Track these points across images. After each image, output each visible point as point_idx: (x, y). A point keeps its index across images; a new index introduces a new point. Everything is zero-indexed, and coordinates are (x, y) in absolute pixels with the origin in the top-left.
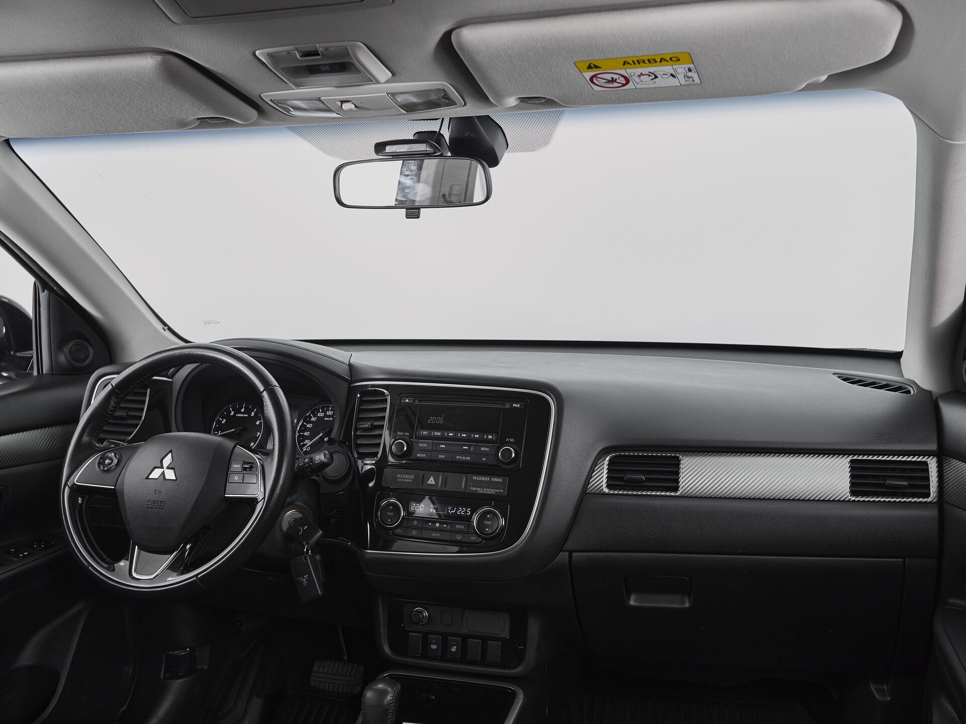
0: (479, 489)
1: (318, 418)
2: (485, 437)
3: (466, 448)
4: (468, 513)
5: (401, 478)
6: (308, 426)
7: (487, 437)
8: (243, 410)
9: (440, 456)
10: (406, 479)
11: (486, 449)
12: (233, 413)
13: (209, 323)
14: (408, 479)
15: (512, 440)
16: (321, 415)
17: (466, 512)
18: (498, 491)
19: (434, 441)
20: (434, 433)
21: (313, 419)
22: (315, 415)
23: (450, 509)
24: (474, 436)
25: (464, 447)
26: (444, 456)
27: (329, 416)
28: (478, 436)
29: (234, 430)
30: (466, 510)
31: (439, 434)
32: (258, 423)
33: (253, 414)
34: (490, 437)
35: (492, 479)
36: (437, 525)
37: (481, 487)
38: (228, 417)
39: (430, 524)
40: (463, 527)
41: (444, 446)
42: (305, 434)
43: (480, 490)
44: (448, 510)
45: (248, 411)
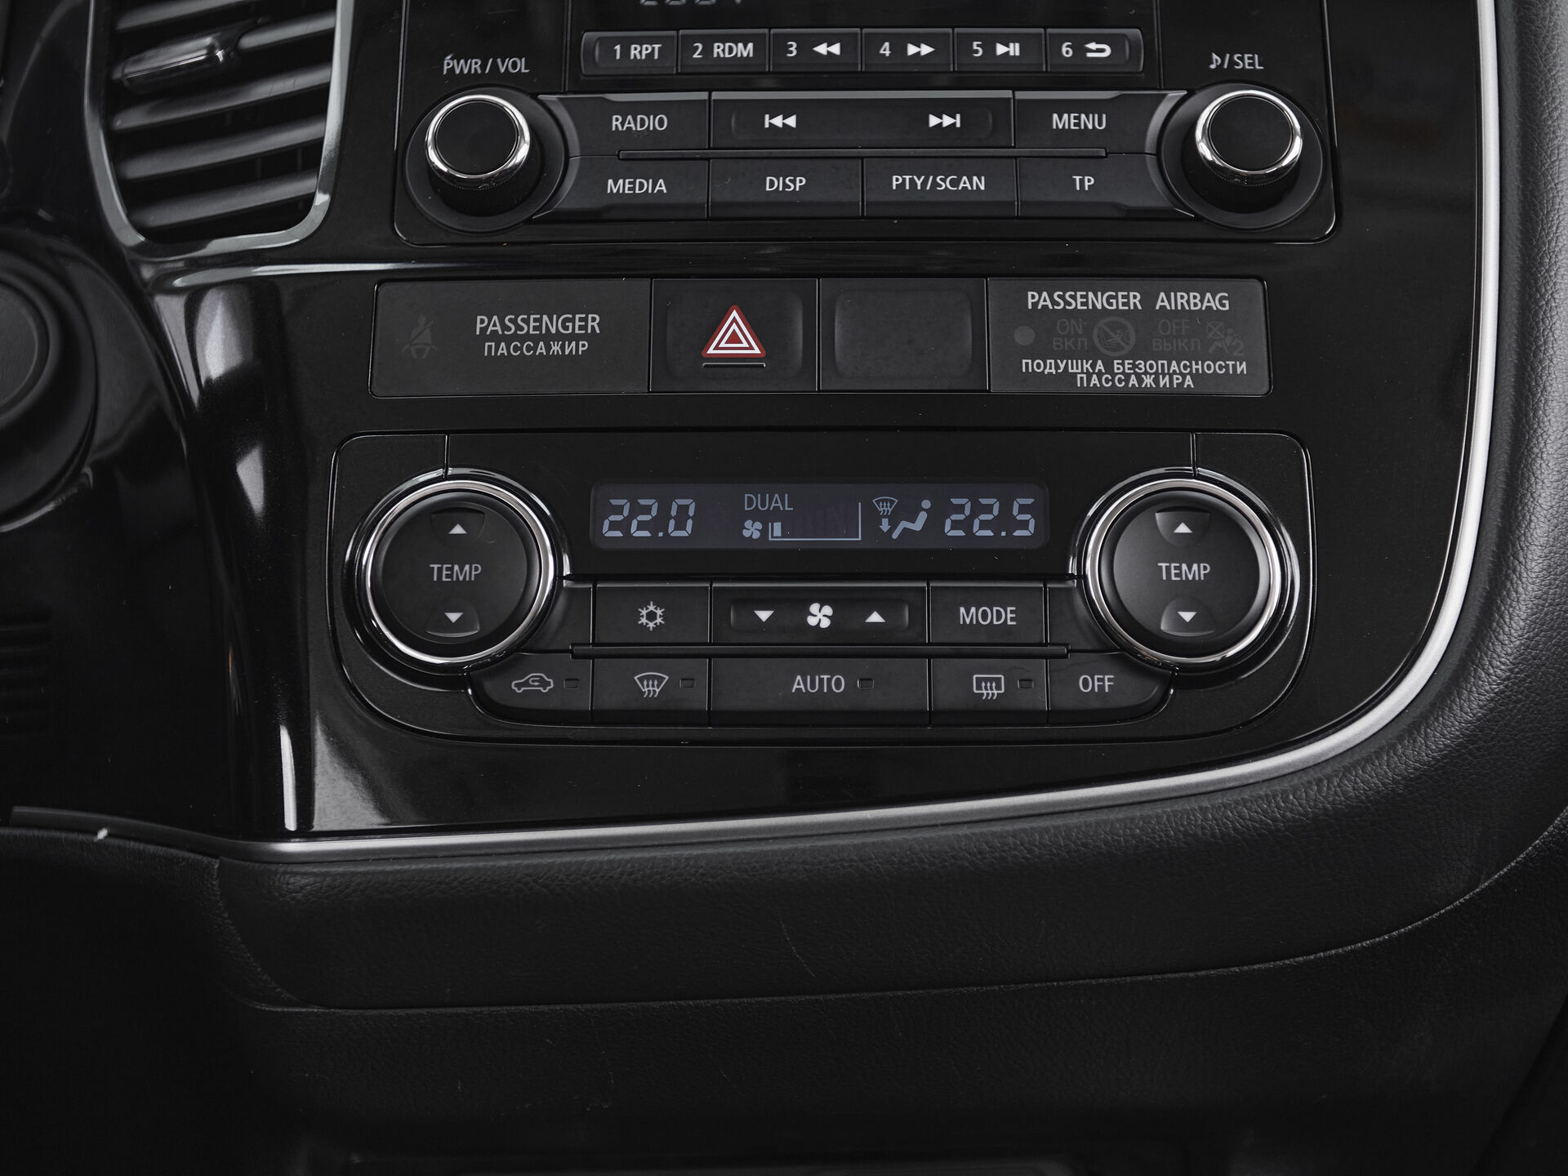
0: (1078, 368)
2: (1066, 50)
3: (947, 121)
4: (1024, 525)
5: (508, 340)
7: (1079, 50)
9: (774, 184)
10: (548, 338)
11: (1089, 122)
14: (559, 337)
15: (1247, 61)
17: (1005, 520)
18: (1212, 367)
19: (716, 95)
20: (708, 50)
23: (885, 508)
24: (989, 49)
25: (933, 121)
26: (801, 181)
28: (1014, 49)
30: (1006, 508)
31: (745, 50)
34: (1100, 51)
35: (1162, 301)
36: (820, 616)
37: (1092, 354)
39: (764, 615)
40: (1008, 615)
41: (792, 121)
43: (1087, 374)
44: (873, 518)
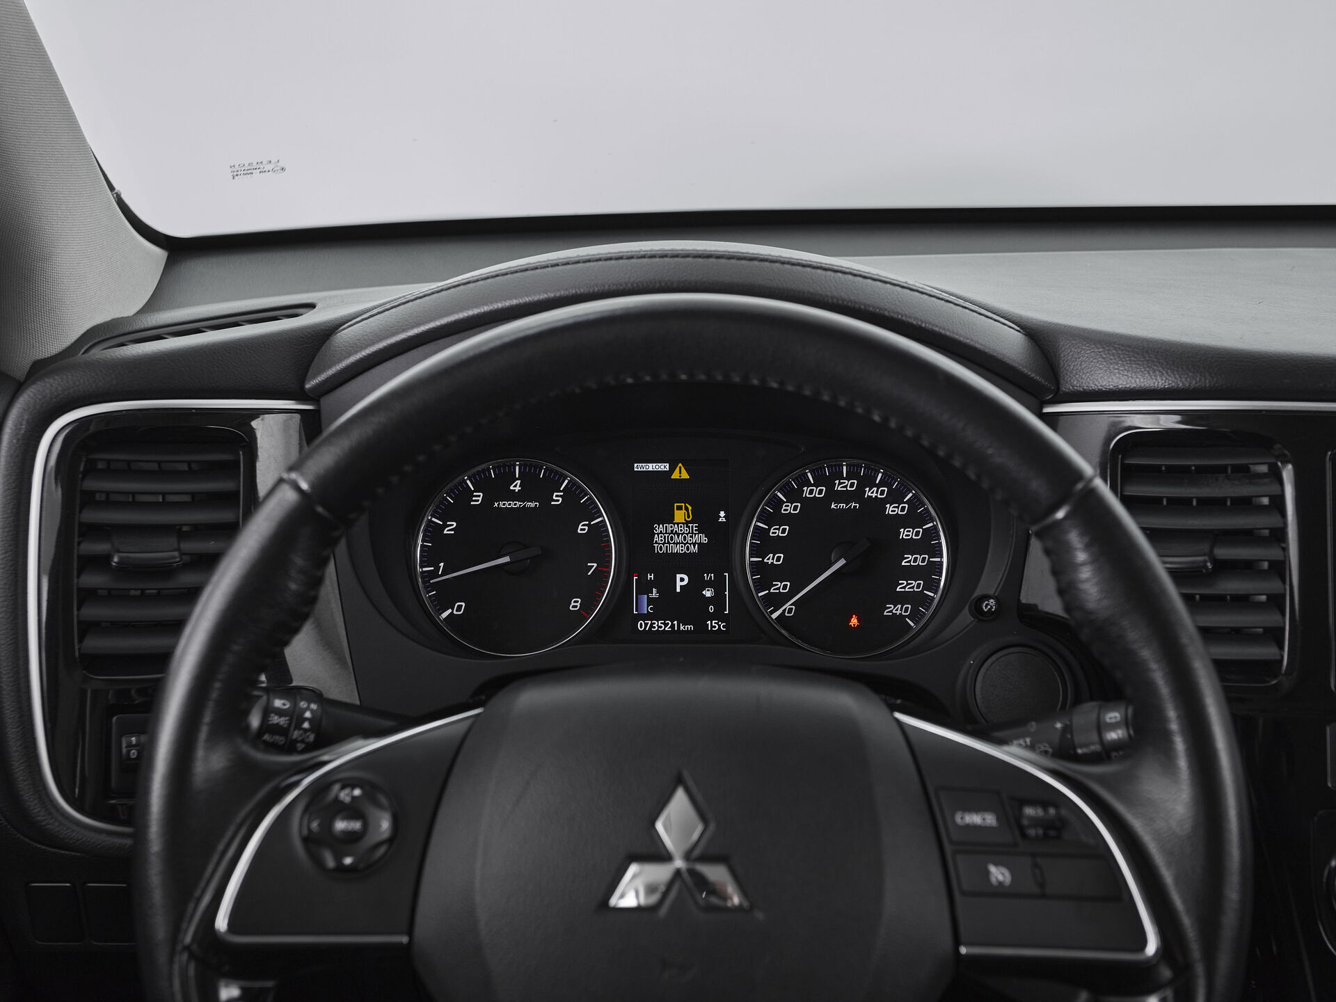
1: (805, 501)
6: (775, 532)
8: (516, 487)
12: (478, 498)
13: (249, 173)
16: (818, 492)
21: (788, 508)
22: (793, 496)
27: (845, 496)
29: (506, 559)
32: (582, 528)
33: (557, 499)
38: (461, 510)
42: (770, 559)
45: (537, 488)
